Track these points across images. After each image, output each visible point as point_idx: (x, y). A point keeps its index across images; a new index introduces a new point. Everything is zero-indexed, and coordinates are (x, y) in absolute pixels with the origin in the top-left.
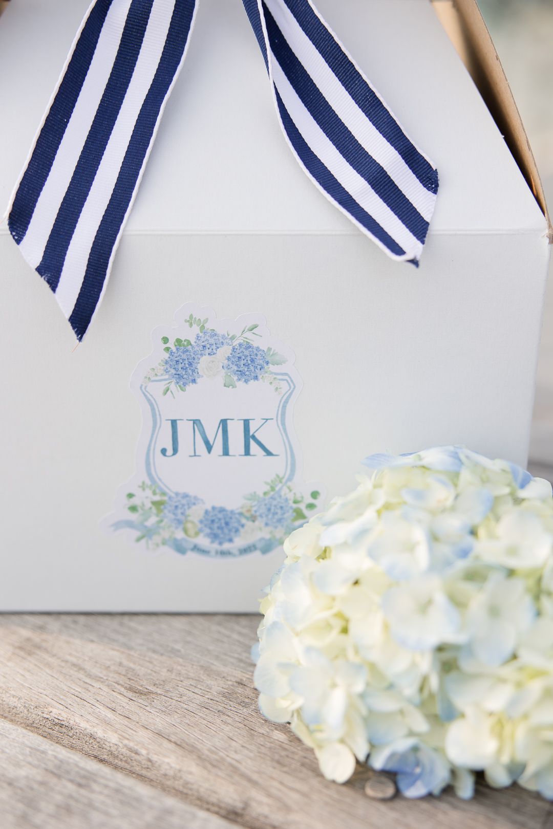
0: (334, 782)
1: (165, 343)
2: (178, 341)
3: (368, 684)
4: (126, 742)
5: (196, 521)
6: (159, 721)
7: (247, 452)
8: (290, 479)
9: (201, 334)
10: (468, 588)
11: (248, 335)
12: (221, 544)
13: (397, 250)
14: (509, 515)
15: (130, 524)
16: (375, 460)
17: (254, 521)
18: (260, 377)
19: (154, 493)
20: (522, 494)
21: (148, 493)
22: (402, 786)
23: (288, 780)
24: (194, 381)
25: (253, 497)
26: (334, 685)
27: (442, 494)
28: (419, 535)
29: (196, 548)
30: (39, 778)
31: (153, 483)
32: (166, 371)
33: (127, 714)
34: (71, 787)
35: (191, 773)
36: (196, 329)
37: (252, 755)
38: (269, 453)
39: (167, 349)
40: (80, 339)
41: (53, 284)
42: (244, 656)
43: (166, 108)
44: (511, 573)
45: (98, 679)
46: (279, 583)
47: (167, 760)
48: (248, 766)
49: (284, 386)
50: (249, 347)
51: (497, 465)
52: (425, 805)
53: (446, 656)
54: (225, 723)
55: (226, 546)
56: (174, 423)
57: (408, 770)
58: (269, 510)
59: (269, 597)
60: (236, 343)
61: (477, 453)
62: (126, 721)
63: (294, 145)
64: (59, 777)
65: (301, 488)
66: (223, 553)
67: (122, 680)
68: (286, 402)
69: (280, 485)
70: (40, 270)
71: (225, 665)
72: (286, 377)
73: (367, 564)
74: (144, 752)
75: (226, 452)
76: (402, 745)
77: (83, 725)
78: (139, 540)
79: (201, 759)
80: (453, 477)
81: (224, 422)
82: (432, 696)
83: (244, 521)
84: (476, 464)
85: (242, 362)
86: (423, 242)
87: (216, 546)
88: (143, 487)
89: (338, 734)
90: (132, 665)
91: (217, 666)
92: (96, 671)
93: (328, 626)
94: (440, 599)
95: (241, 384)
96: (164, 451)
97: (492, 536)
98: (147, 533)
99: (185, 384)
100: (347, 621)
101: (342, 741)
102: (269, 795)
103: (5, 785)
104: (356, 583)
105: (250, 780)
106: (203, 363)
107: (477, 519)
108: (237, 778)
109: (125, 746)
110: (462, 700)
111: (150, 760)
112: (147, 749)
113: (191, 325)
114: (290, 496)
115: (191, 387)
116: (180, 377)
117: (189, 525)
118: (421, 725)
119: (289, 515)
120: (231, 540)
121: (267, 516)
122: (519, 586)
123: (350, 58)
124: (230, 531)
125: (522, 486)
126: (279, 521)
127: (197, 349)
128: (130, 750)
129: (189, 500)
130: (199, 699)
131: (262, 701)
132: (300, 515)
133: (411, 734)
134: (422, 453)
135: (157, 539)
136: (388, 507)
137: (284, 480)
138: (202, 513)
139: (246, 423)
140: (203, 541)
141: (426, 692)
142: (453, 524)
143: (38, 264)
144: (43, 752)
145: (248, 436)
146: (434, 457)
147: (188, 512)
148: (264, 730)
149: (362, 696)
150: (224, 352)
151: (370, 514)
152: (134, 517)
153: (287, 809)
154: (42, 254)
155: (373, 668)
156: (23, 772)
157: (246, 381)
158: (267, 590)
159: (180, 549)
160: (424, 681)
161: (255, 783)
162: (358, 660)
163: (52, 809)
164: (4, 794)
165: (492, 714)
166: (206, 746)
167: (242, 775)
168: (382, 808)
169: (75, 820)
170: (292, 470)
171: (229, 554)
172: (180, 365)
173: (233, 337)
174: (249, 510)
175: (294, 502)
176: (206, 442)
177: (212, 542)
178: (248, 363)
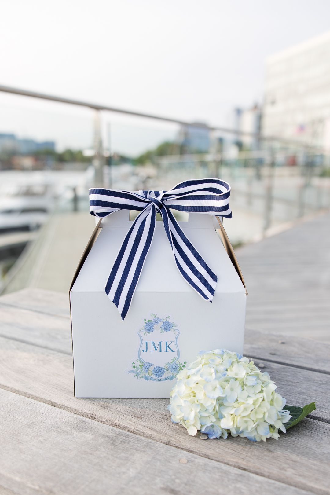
0: (192, 436)
1: (145, 321)
2: (149, 320)
3: (200, 410)
4: (136, 428)
5: (152, 370)
6: (144, 424)
7: (166, 351)
8: (178, 358)
9: (155, 319)
10: (225, 383)
11: (167, 319)
12: (158, 377)
13: (206, 298)
14: (235, 365)
15: (133, 371)
16: (201, 353)
17: (168, 371)
18: (170, 330)
19: (140, 363)
20: (240, 360)
21: (139, 362)
22: (209, 437)
23: (180, 436)
24: (152, 331)
25: (168, 363)
26: (192, 410)
27: (219, 360)
28: (213, 371)
29: (151, 378)
30: (115, 436)
31: (140, 360)
32: (145, 328)
33: (135, 422)
34: (124, 438)
35: (154, 435)
36: (153, 317)
37: (170, 431)
38: (172, 351)
39: (145, 323)
40: (123, 320)
41: (117, 305)
42: (165, 409)
43: (146, 259)
44: (236, 379)
45: (125, 414)
46: (177, 386)
47: (147, 432)
48: (169, 433)
49: (177, 333)
50: (167, 322)
51: (234, 353)
52: (215, 441)
53: (220, 401)
54: (162, 424)
55: (160, 378)
56: (146, 343)
57: (211, 433)
58: (172, 367)
59: (173, 391)
60: (164, 321)
61: (228, 350)
62: (135, 424)
63: (179, 269)
64: (120, 435)
65: (181, 361)
66: (159, 380)
67: (132, 414)
68: (177, 337)
69: (175, 360)
70: (113, 301)
71: (160, 411)
72: (177, 330)
73: (200, 378)
74: (141, 430)
75: (161, 351)
76: (209, 424)
77: (123, 424)
78: (135, 376)
79: (156, 431)
80: (222, 356)
81: (160, 343)
82: (217, 412)
83: (165, 370)
84: (228, 353)
85: (166, 326)
86: (213, 295)
87: (157, 378)
88: (137, 361)
89: (193, 423)
90: (134, 411)
91: (158, 411)
92: (124, 412)
93: (190, 396)
94: (218, 386)
95: (165, 332)
96: (143, 351)
97: (231, 370)
98: (137, 374)
99: (150, 332)
100: (195, 394)
101: (194, 426)
102: (175, 439)
103: (106, 437)
104: (197, 383)
105: (170, 436)
106: (155, 326)
107: (228, 367)
108: (166, 436)
109: (136, 429)
110: (225, 413)
111: (143, 432)
112: (142, 430)
113: (152, 316)
114: (178, 363)
115: (151, 333)
116: (149, 330)
117: (150, 372)
118: (214, 419)
119: (178, 369)
120: (161, 376)
121: (172, 369)
122: (238, 382)
123: (194, 247)
124: (161, 373)
125: (240, 359)
126: (175, 370)
127: (153, 322)
128: (137, 430)
129: (150, 365)
130: (154, 419)
131: (172, 417)
132: (181, 369)
133: (211, 422)
134: (214, 350)
135: (140, 376)
136: (205, 364)
137: (176, 359)
138: (153, 368)
139: (166, 343)
140: (153, 376)
141: (215, 412)
142: (222, 368)
143: (113, 300)
144: (115, 430)
145: (167, 347)
146: (217, 351)
147: (149, 368)
148: (173, 425)
149: (199, 412)
150: (161, 323)
151: (201, 366)
152: (134, 369)
153: (180, 442)
154: (114, 297)
155: (202, 405)
156: (110, 434)
157: (167, 331)
158: (173, 389)
159: (147, 379)
160: (215, 408)
161: (171, 437)
162: (198, 403)
163: (120, 442)
164: (107, 439)
165: (232, 415)
166: (157, 429)
167: (168, 435)
168: (204, 441)
169: (126, 444)
170: (179, 356)
171: (161, 380)
172: (149, 327)
173: (163, 320)
174: (167, 367)
175: (179, 365)
176: (155, 348)
177: (156, 377)
178: (167, 326)
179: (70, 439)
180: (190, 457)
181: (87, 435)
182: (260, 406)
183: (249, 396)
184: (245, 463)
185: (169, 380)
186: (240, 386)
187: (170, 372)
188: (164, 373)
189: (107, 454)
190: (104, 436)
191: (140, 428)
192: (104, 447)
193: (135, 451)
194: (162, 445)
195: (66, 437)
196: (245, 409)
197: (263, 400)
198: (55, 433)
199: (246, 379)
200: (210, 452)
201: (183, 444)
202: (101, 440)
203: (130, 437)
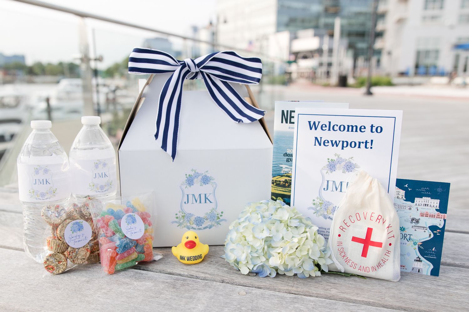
0: (244, 275)
2: (189, 175)
3: (251, 251)
4: (189, 274)
5: (193, 221)
6: (196, 269)
7: (206, 202)
8: (216, 209)
9: (195, 173)
10: (271, 225)
11: (206, 173)
12: (199, 226)
14: (280, 211)
15: (176, 222)
17: (207, 220)
18: (209, 183)
21: (181, 213)
23: (231, 275)
25: (207, 214)
26: (243, 252)
27: (265, 208)
28: (259, 216)
29: (193, 228)
30: (173, 281)
31: (182, 211)
32: (186, 182)
34: (182, 282)
35: (208, 277)
36: (193, 172)
38: (211, 202)
39: (187, 177)
44: (281, 222)
45: (175, 264)
47: (201, 276)
48: (221, 274)
49: (214, 186)
50: (206, 176)
53: (268, 243)
54: (212, 268)
55: (200, 227)
56: (188, 195)
57: (261, 272)
58: (211, 217)
62: (187, 270)
64: (178, 280)
65: (219, 211)
66: (199, 229)
68: (215, 189)
69: (214, 211)
72: (215, 183)
74: (195, 275)
75: (200, 202)
77: (177, 272)
79: (209, 274)
80: (267, 204)
81: (200, 195)
82: (266, 252)
83: (205, 220)
84: (273, 202)
85: (204, 180)
89: (244, 263)
93: (242, 240)
94: (265, 228)
96: (185, 203)
97: (276, 214)
98: (180, 224)
99: (191, 185)
100: (245, 238)
102: (228, 278)
105: (222, 276)
106: (195, 180)
107: (273, 213)
110: (273, 252)
114: (216, 213)
115: (192, 186)
116: (189, 184)
117: (191, 222)
118: (263, 259)
119: (216, 218)
120: (201, 225)
121: (210, 219)
122: (283, 224)
124: (201, 223)
125: (283, 206)
126: (213, 220)
127: (194, 177)
128: (191, 275)
129: (191, 215)
132: (219, 218)
133: (262, 262)
135: (183, 226)
136: (252, 211)
137: (214, 209)
138: (194, 218)
139: (205, 195)
140: (194, 226)
141: (264, 252)
142: (267, 214)
144: (171, 277)
145: (206, 198)
147: (190, 218)
149: (250, 253)
150: (200, 177)
151: (248, 214)
152: (177, 220)
155: (252, 247)
156: (169, 281)
157: (205, 184)
159: (188, 228)
160: (264, 249)
161: (224, 277)
162: (249, 245)
163: (180, 285)
164: (167, 284)
165: (279, 253)
166: (209, 272)
167: (220, 276)
168: (254, 277)
169: (186, 286)
170: (217, 207)
171: (201, 229)
172: (190, 181)
173: (202, 174)
174: (206, 217)
175: (217, 215)
176: (196, 200)
177: (197, 226)
178: (206, 180)
179: (132, 288)
180: (247, 290)
181: (148, 284)
182: (304, 244)
183: (293, 237)
184: (295, 289)
185: (208, 228)
186: (285, 228)
187: (209, 221)
188: (204, 222)
189: (172, 296)
190: (163, 282)
191: (193, 273)
192: (167, 291)
193: (196, 290)
194: (218, 283)
195: (128, 287)
196: (291, 248)
197: (307, 239)
198: (116, 285)
199: (290, 222)
200: (262, 285)
201: (237, 281)
202: (162, 286)
203: (188, 281)
